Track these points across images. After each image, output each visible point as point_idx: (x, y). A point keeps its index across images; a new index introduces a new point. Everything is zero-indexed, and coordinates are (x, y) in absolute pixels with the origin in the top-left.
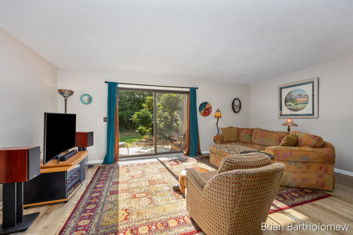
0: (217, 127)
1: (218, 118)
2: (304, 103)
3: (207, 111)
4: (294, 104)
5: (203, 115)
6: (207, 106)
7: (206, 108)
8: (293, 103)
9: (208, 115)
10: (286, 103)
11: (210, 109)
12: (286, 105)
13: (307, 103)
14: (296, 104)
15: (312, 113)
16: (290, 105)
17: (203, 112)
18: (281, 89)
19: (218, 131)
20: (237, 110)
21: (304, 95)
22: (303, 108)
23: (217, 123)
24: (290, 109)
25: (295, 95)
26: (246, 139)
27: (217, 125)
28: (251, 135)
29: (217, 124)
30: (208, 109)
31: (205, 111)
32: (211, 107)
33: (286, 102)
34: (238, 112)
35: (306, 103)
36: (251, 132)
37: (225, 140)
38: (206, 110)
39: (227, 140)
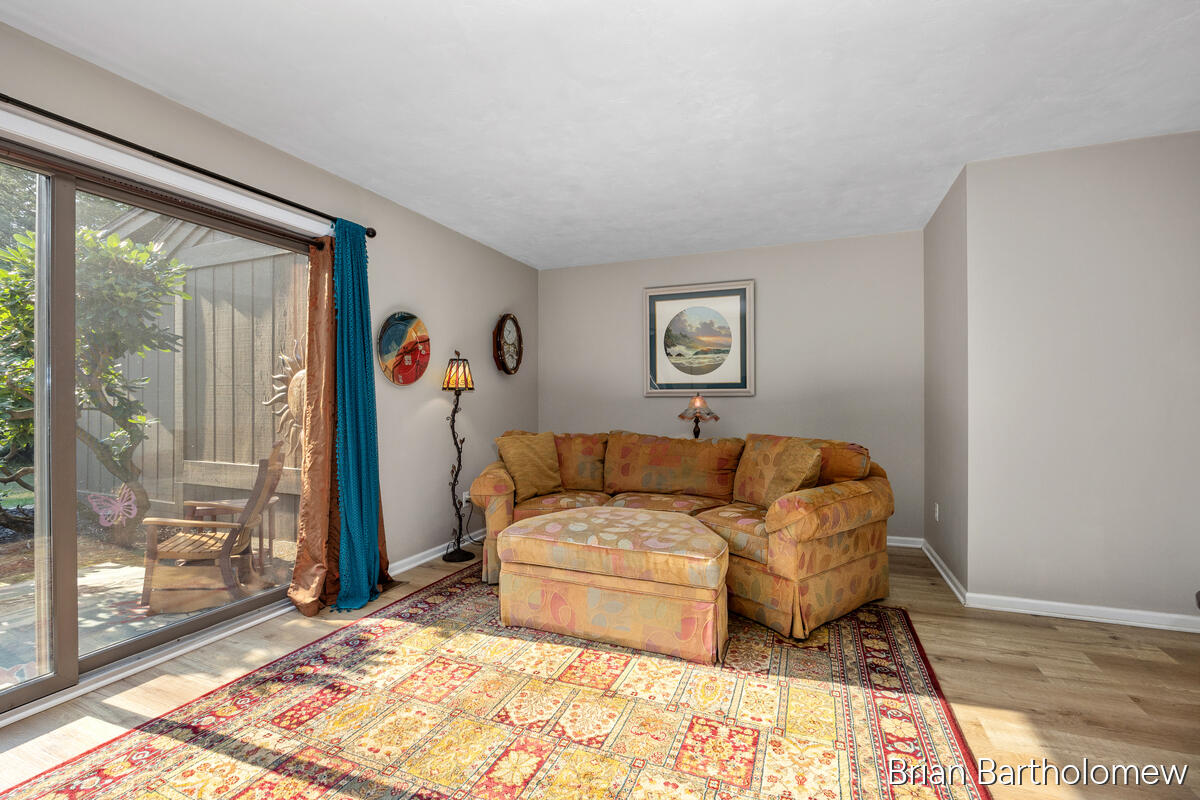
0: (454, 432)
1: (458, 393)
2: (718, 352)
3: (408, 359)
4: (691, 353)
5: (394, 378)
6: (412, 335)
7: (404, 344)
8: (688, 347)
9: (416, 378)
10: (669, 347)
11: (421, 347)
12: (668, 354)
13: (728, 352)
14: (696, 354)
15: (739, 381)
16: (679, 355)
17: (391, 360)
18: (653, 299)
19: (460, 452)
20: (511, 363)
21: (720, 328)
22: (717, 366)
23: (453, 416)
24: (679, 367)
25: (693, 325)
26: (586, 478)
27: (452, 427)
28: (599, 461)
29: (453, 421)
30: (412, 350)
31: (402, 355)
32: (426, 341)
33: (667, 346)
34: (516, 369)
35: (724, 352)
36: (599, 447)
37: (523, 492)
38: (406, 351)
39: (534, 490)
